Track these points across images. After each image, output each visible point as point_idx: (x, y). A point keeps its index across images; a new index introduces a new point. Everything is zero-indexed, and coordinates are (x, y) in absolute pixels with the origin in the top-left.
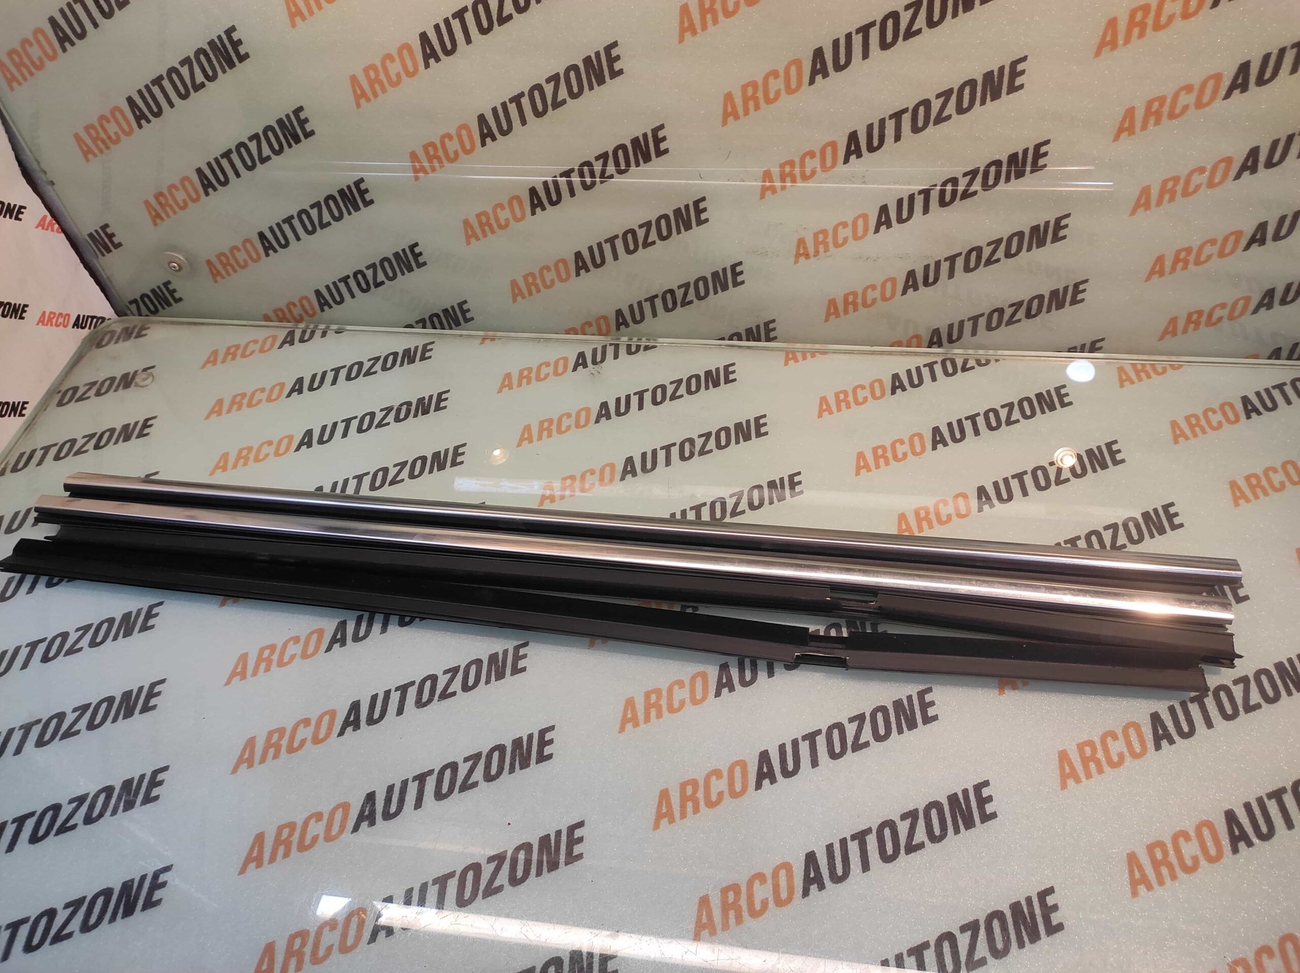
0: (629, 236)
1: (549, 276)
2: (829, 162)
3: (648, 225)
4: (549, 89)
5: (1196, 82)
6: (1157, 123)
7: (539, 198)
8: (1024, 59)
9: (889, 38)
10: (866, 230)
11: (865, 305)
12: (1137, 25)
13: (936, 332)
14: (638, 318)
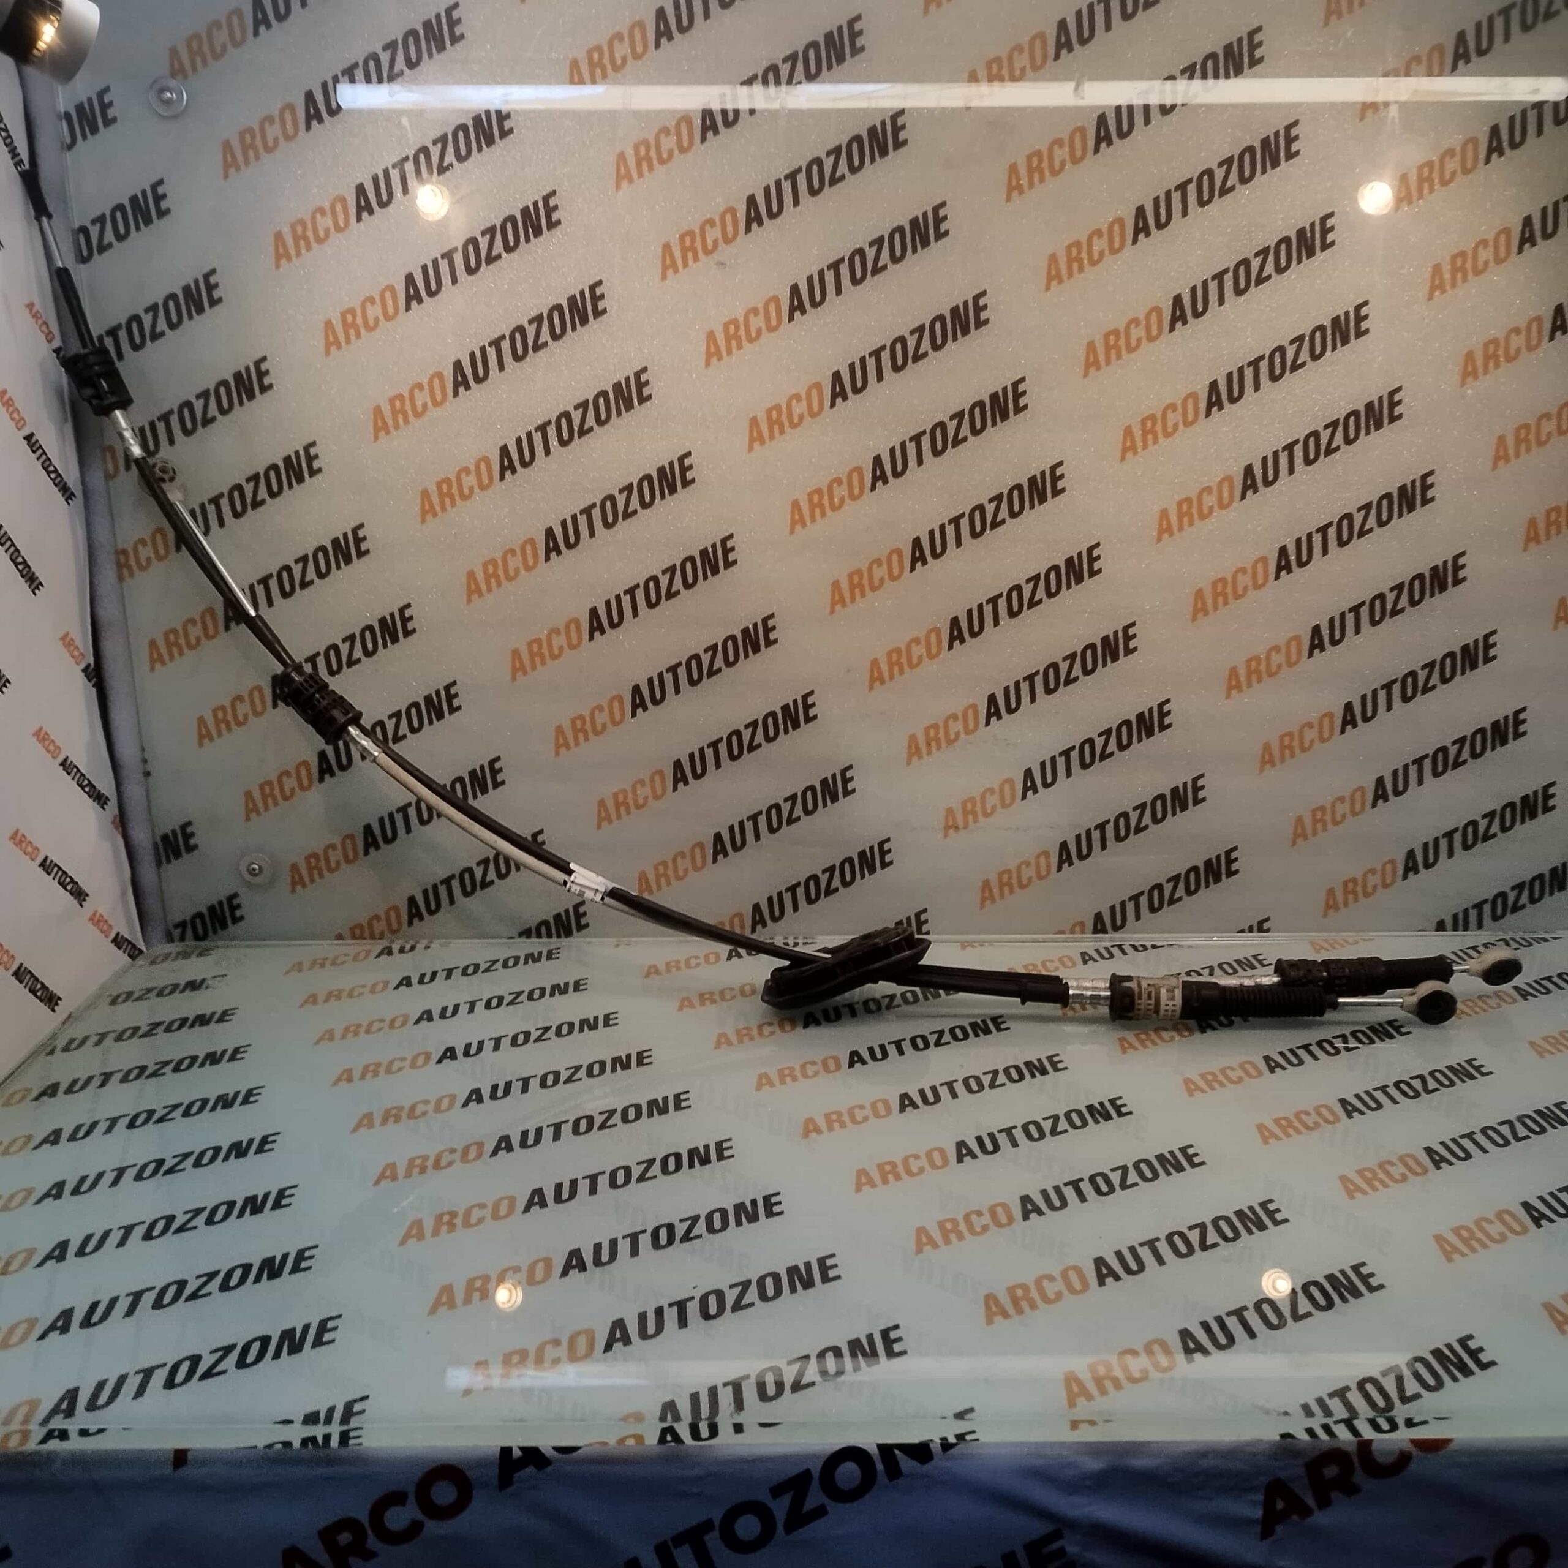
0: (774, 812)
1: (682, 864)
2: (971, 726)
3: (793, 798)
4: (706, 659)
5: (1281, 642)
6: (1259, 681)
7: (683, 772)
8: (1133, 624)
9: (1015, 608)
10: (1013, 798)
11: (1022, 886)
12: (1220, 594)
13: (1098, 917)
14: (777, 913)
